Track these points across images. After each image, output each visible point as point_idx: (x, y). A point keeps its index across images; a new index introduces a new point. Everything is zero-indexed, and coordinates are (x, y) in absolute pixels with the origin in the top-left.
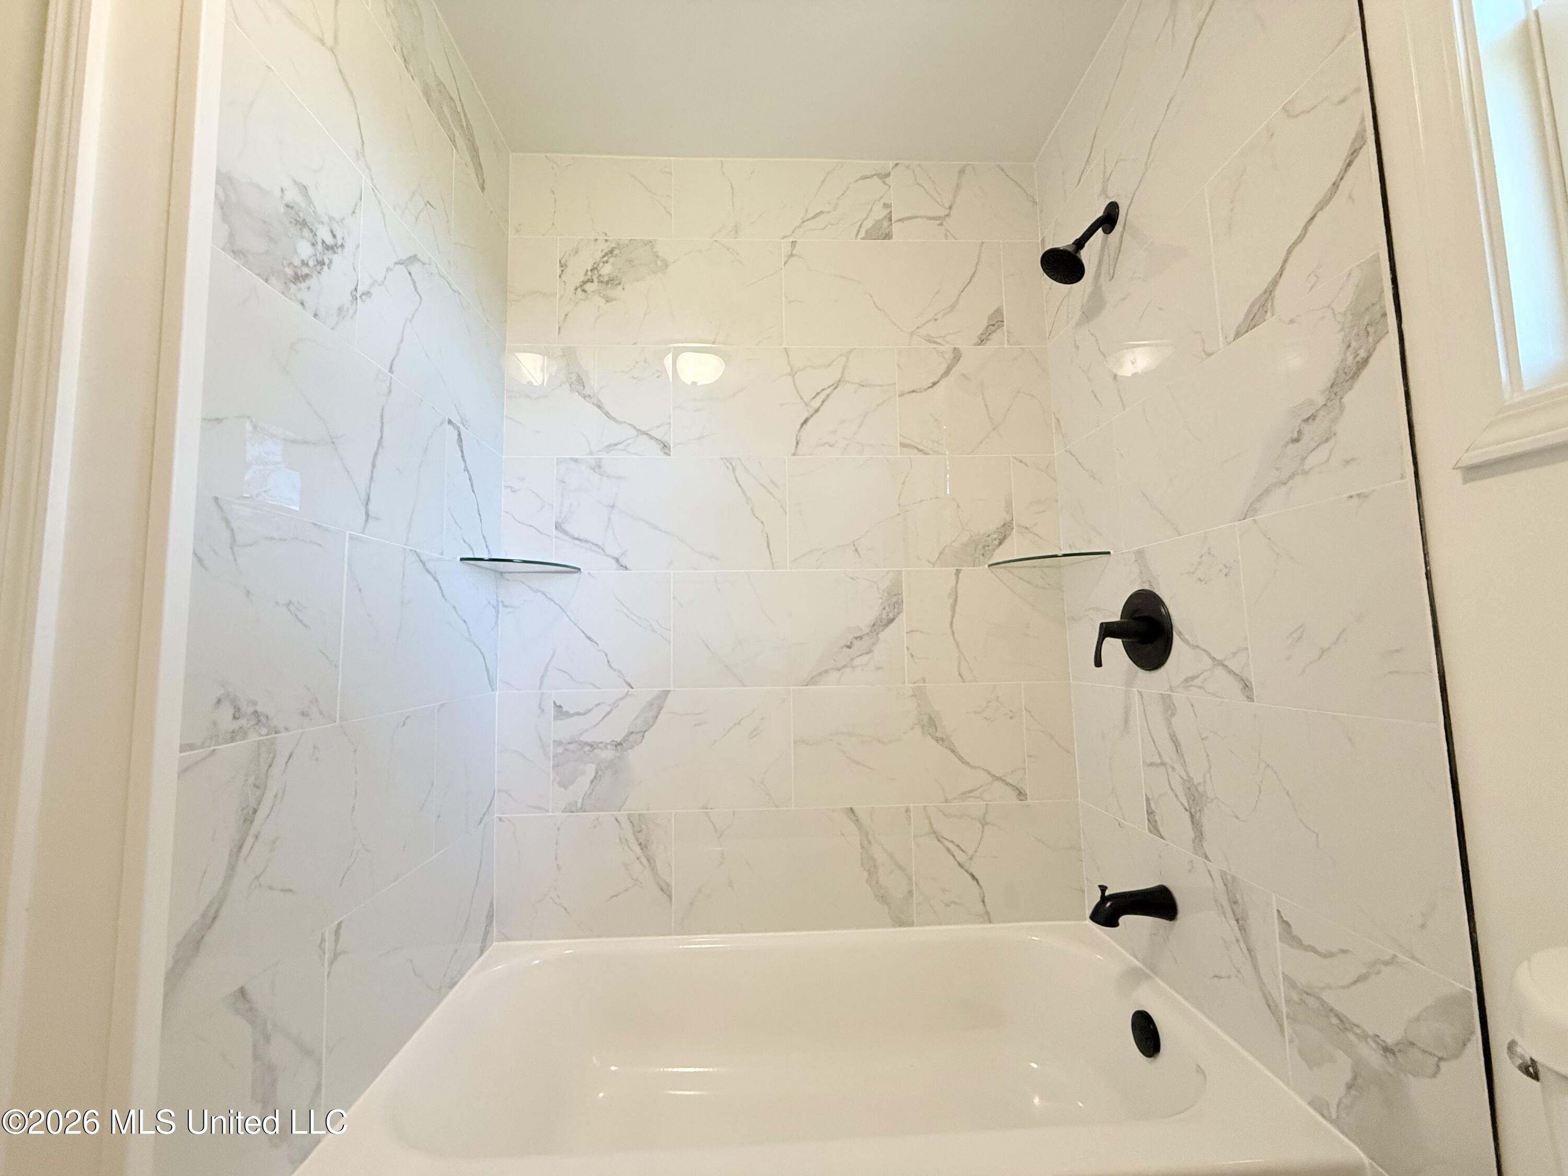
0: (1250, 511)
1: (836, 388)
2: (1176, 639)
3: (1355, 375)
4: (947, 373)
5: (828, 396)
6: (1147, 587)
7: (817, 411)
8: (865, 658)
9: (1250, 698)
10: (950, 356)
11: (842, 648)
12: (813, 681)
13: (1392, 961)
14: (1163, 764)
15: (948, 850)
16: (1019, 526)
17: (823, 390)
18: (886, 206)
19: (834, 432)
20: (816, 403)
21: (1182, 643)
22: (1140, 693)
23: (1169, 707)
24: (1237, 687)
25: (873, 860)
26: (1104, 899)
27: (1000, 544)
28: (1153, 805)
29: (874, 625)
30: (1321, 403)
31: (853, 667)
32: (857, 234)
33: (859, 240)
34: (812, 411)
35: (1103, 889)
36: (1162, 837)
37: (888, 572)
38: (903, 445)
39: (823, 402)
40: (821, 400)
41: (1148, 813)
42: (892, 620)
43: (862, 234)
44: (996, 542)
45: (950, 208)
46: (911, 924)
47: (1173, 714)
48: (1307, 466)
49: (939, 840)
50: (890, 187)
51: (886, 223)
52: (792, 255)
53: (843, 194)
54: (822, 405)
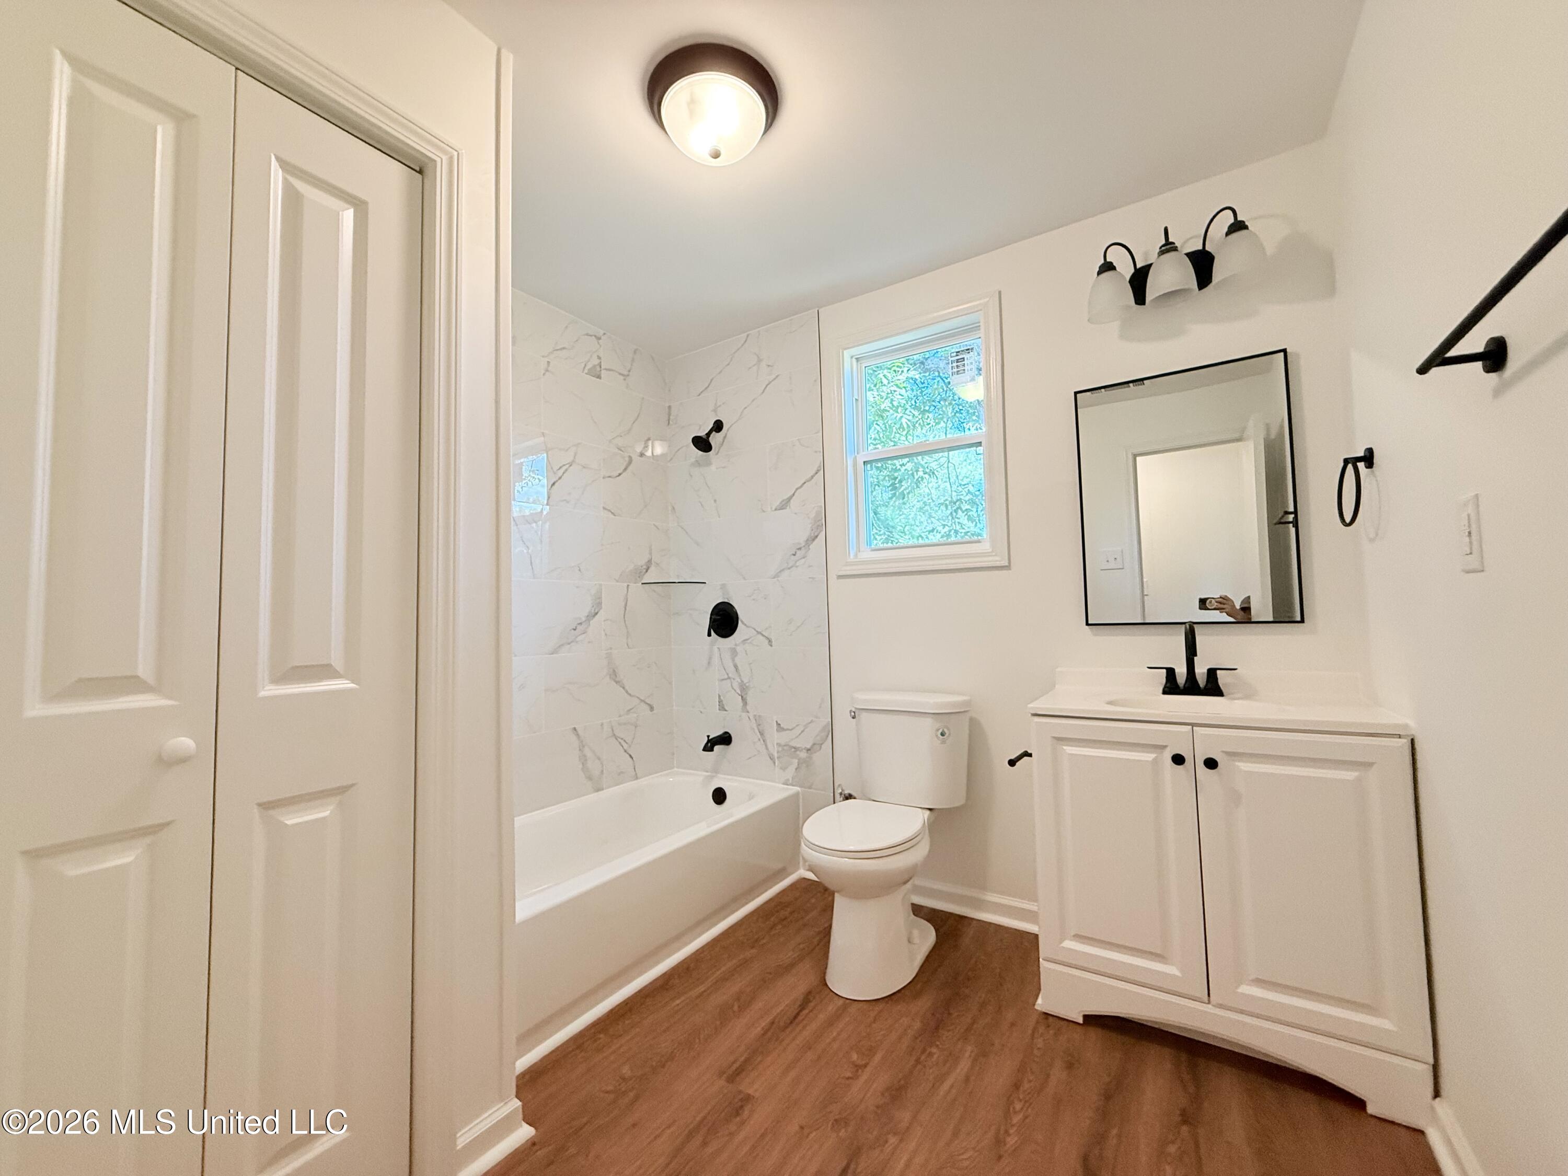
0: (776, 576)
1: (571, 466)
2: (740, 622)
3: (814, 540)
4: (625, 469)
5: (566, 470)
6: (726, 601)
7: (560, 478)
8: (583, 636)
9: (771, 646)
10: (627, 459)
11: (570, 630)
12: (555, 651)
13: (812, 721)
14: (729, 678)
15: (620, 743)
16: (655, 562)
17: (564, 465)
18: (599, 358)
19: (570, 494)
20: (560, 473)
21: (743, 626)
22: (718, 648)
23: (734, 652)
24: (767, 642)
25: (585, 756)
26: (709, 741)
27: (647, 571)
28: (722, 698)
29: (588, 616)
30: (803, 545)
31: (577, 642)
32: (584, 370)
33: (584, 374)
34: (557, 478)
35: (708, 736)
36: (726, 711)
37: (596, 584)
38: (604, 508)
39: (564, 473)
40: (562, 472)
41: (719, 702)
42: (596, 614)
43: (586, 371)
44: (645, 571)
45: (629, 371)
46: (603, 789)
47: (736, 656)
48: (797, 564)
49: (616, 739)
50: (601, 346)
51: (598, 369)
52: (547, 370)
53: (577, 341)
54: (563, 475)
